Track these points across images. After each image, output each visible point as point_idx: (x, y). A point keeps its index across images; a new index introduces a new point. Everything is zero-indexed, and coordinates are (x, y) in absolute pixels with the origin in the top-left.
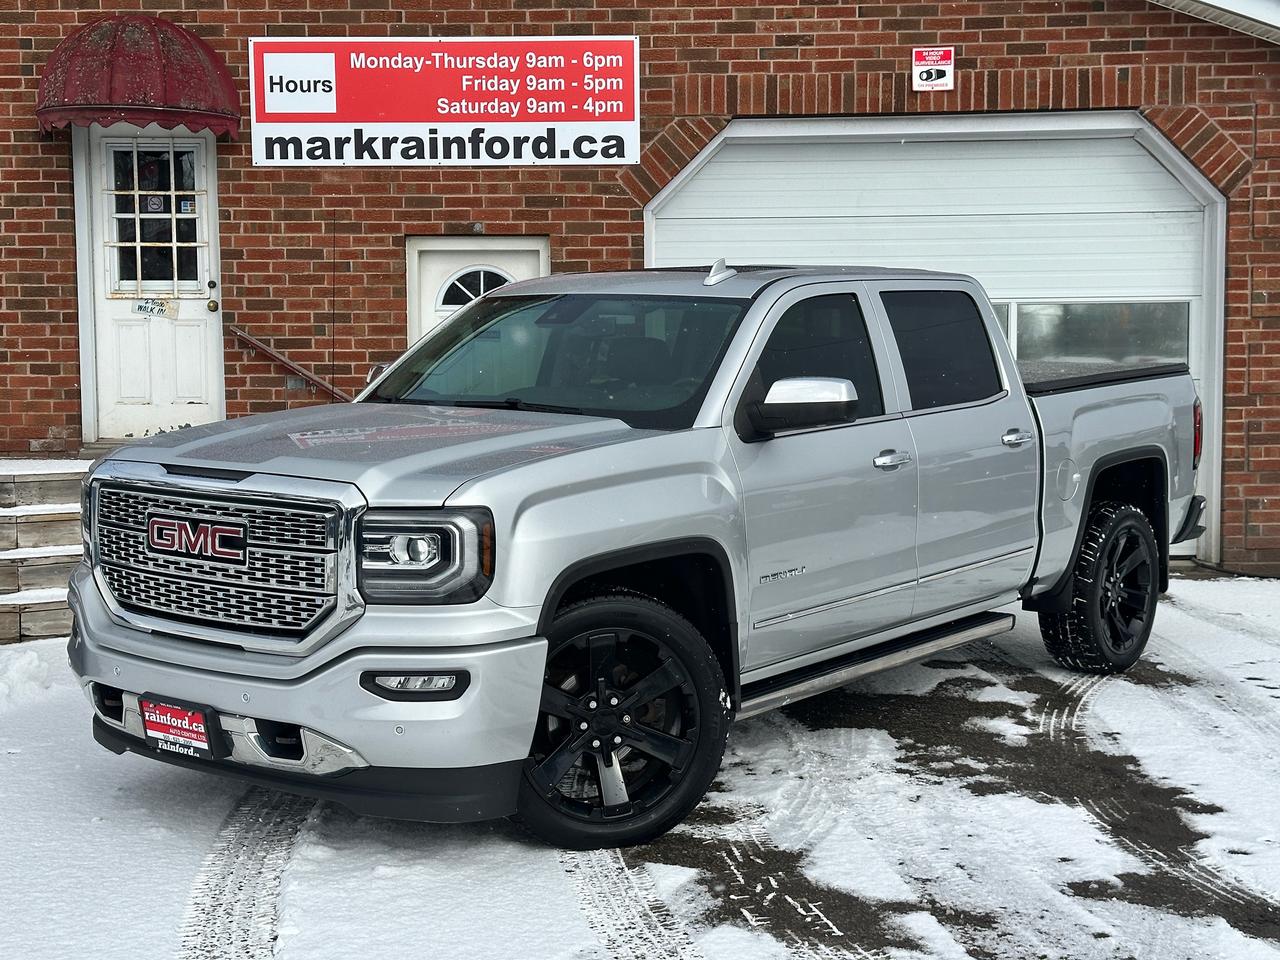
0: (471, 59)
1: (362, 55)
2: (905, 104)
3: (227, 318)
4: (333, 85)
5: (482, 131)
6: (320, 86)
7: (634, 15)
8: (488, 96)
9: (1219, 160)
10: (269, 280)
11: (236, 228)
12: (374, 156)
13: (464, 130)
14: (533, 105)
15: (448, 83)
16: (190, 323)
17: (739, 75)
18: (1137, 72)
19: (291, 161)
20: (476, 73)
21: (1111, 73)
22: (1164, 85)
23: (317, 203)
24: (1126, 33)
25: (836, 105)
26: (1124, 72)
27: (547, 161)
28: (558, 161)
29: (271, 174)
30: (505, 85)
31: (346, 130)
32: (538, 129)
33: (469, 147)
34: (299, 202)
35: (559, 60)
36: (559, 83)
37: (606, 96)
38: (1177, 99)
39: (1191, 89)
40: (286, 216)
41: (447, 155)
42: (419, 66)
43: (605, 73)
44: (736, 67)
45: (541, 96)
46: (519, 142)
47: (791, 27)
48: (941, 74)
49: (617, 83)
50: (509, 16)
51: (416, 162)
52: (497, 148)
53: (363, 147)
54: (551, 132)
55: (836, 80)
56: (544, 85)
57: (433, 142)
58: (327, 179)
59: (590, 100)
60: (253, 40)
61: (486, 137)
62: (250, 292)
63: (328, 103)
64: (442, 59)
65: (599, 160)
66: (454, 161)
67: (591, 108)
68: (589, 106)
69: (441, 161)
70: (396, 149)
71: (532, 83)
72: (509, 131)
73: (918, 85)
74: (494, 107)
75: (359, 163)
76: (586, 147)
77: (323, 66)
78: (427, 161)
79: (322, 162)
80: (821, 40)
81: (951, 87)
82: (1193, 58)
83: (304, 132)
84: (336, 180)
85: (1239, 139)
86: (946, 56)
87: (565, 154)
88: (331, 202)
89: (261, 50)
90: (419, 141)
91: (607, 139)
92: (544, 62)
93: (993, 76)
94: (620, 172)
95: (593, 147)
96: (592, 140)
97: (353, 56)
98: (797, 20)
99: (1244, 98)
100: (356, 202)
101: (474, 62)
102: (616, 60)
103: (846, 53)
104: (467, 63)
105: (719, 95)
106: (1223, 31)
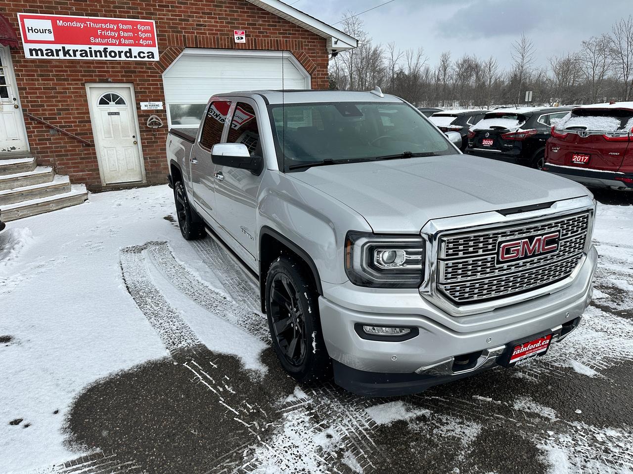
0: (100, 25)
1: (61, 21)
2: (233, 46)
3: (24, 110)
4: (52, 31)
5: (107, 48)
6: (47, 31)
7: (152, 14)
8: (108, 37)
9: (309, 66)
10: (38, 97)
11: (23, 80)
12: (70, 56)
13: (101, 48)
14: (123, 41)
15: (93, 32)
16: (8, 113)
17: (186, 35)
18: (289, 41)
19: (40, 57)
20: (103, 29)
21: (283, 40)
22: (296, 45)
23: (52, 71)
24: (286, 30)
25: (215, 45)
26: (286, 41)
27: (130, 59)
28: (133, 59)
29: (33, 61)
30: (113, 34)
31: (59, 47)
32: (126, 49)
33: (103, 53)
34: (45, 71)
35: (130, 27)
36: (131, 34)
37: (146, 39)
38: (299, 49)
39: (302, 46)
40: (41, 76)
41: (96, 56)
42: (82, 26)
43: (145, 32)
44: (185, 32)
45: (125, 38)
46: (120, 53)
47: (200, 21)
48: (242, 38)
49: (149, 35)
50: (111, 11)
51: (85, 58)
52: (113, 54)
53: (66, 53)
54: (130, 50)
55: (214, 38)
56: (126, 34)
57: (91, 52)
58: (54, 63)
59: (141, 40)
60: (19, 14)
61: (109, 50)
62: (31, 102)
63: (51, 37)
64: (90, 24)
65: (146, 59)
66: (99, 58)
67: (142, 43)
68: (141, 42)
69: (94, 58)
70: (78, 53)
71: (122, 34)
72: (117, 49)
73: (236, 41)
74: (110, 41)
75: (65, 58)
76: (142, 55)
77: (47, 24)
78: (89, 58)
79: (51, 57)
80: (209, 26)
81: (245, 42)
82: (302, 38)
83: (44, 47)
84: (57, 64)
85: (313, 60)
86: (243, 33)
87: (135, 57)
88: (57, 71)
89: (22, 18)
90: (86, 52)
91: (148, 53)
92: (125, 27)
93: (255, 39)
94: (153, 63)
95: (144, 55)
96: (144, 53)
97: (58, 21)
98: (201, 19)
99: (314, 49)
100: (66, 71)
101: (101, 25)
102: (148, 28)
103: (216, 30)
104: (99, 26)
105: (181, 40)
106: (308, 31)
